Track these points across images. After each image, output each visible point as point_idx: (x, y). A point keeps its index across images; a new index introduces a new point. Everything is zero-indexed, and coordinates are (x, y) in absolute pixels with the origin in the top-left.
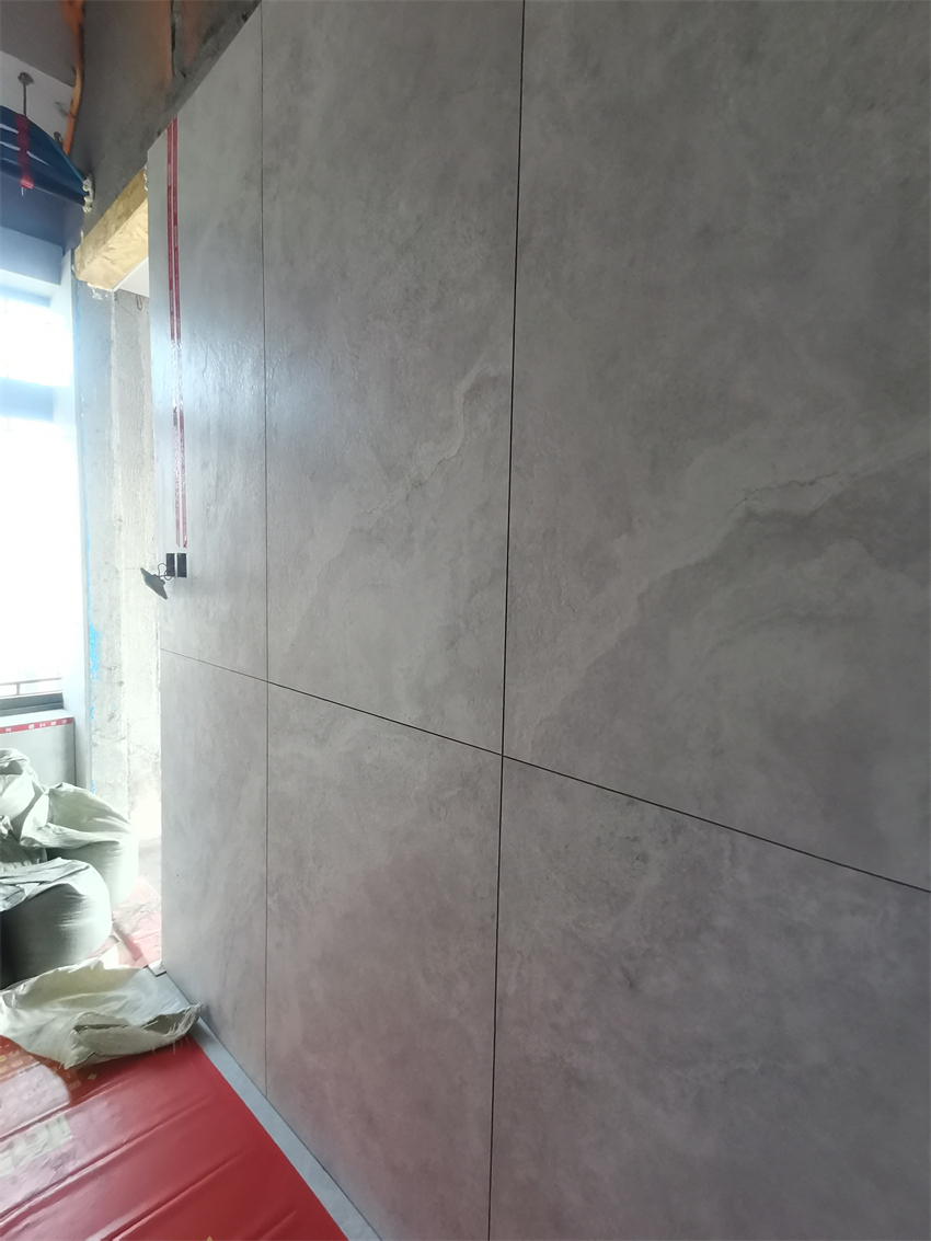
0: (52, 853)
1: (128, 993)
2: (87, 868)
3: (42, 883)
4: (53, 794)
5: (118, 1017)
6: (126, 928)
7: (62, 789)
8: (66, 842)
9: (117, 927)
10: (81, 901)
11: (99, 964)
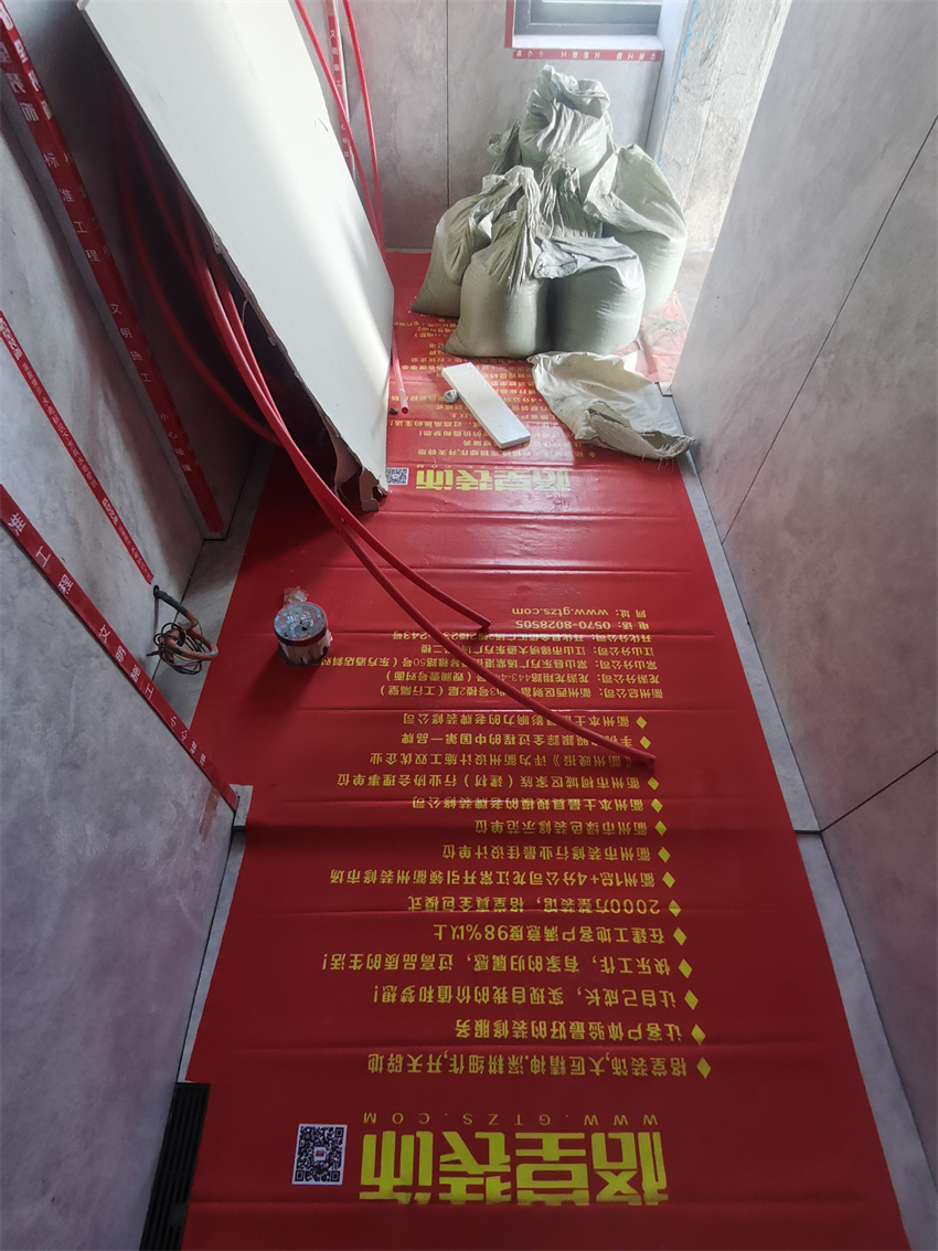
0: (607, 230)
1: (637, 400)
2: (634, 257)
3: (593, 259)
4: (623, 155)
5: (625, 416)
6: (650, 339)
7: (633, 152)
8: (623, 220)
9: (641, 334)
10: (620, 292)
11: (621, 363)
